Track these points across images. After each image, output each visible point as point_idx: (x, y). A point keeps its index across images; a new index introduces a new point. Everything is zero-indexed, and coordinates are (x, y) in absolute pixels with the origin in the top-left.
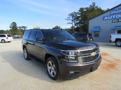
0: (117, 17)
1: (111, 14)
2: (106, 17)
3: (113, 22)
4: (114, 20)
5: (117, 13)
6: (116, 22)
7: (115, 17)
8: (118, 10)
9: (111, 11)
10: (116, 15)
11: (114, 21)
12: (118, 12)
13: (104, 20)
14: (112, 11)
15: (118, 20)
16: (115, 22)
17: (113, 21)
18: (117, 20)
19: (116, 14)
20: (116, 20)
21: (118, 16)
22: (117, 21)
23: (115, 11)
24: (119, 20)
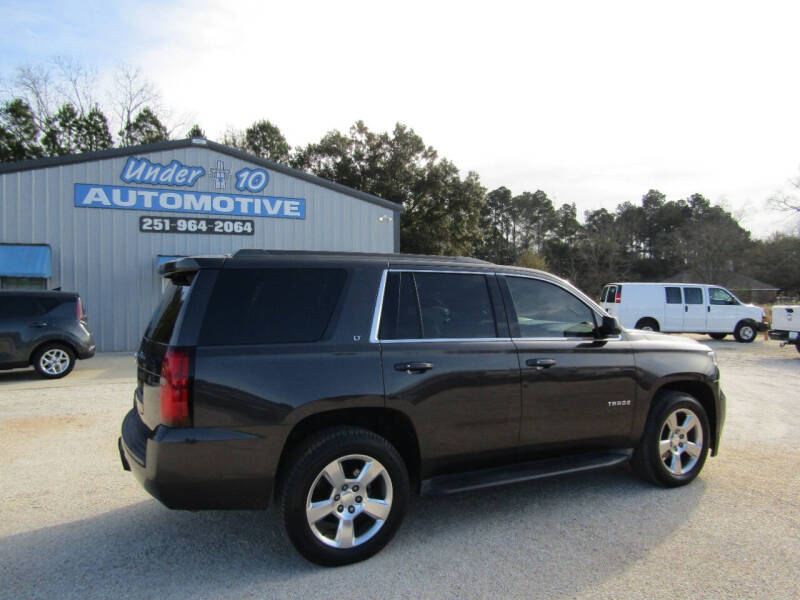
0: (163, 203)
1: (128, 176)
2: (93, 191)
3: (145, 227)
4: (152, 218)
5: (166, 184)
6: (163, 231)
7: (155, 200)
8: (170, 165)
9: (128, 162)
10: (161, 191)
11: (150, 222)
12: (169, 178)
13: (78, 204)
14: (133, 163)
15: (173, 220)
16: (154, 231)
17: (142, 223)
18: (167, 222)
19: (157, 186)
20: (163, 218)
21: (171, 201)
22: (167, 228)
23: (155, 166)
24: (179, 222)
